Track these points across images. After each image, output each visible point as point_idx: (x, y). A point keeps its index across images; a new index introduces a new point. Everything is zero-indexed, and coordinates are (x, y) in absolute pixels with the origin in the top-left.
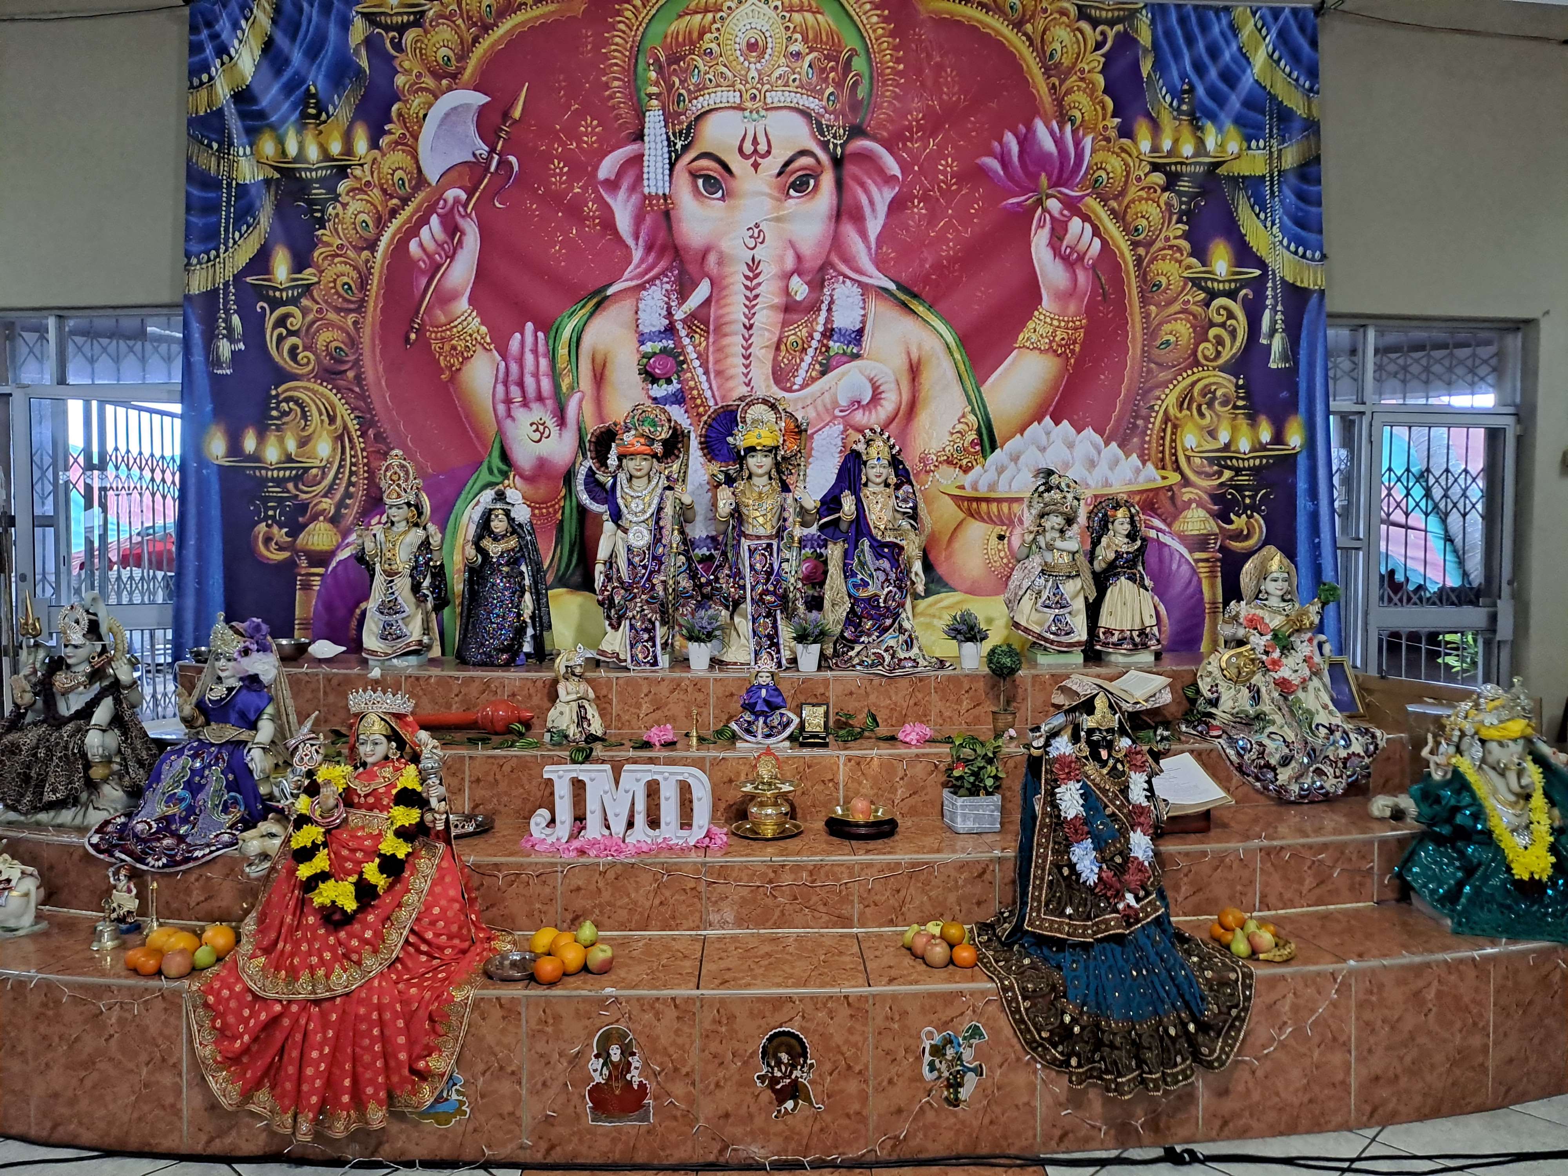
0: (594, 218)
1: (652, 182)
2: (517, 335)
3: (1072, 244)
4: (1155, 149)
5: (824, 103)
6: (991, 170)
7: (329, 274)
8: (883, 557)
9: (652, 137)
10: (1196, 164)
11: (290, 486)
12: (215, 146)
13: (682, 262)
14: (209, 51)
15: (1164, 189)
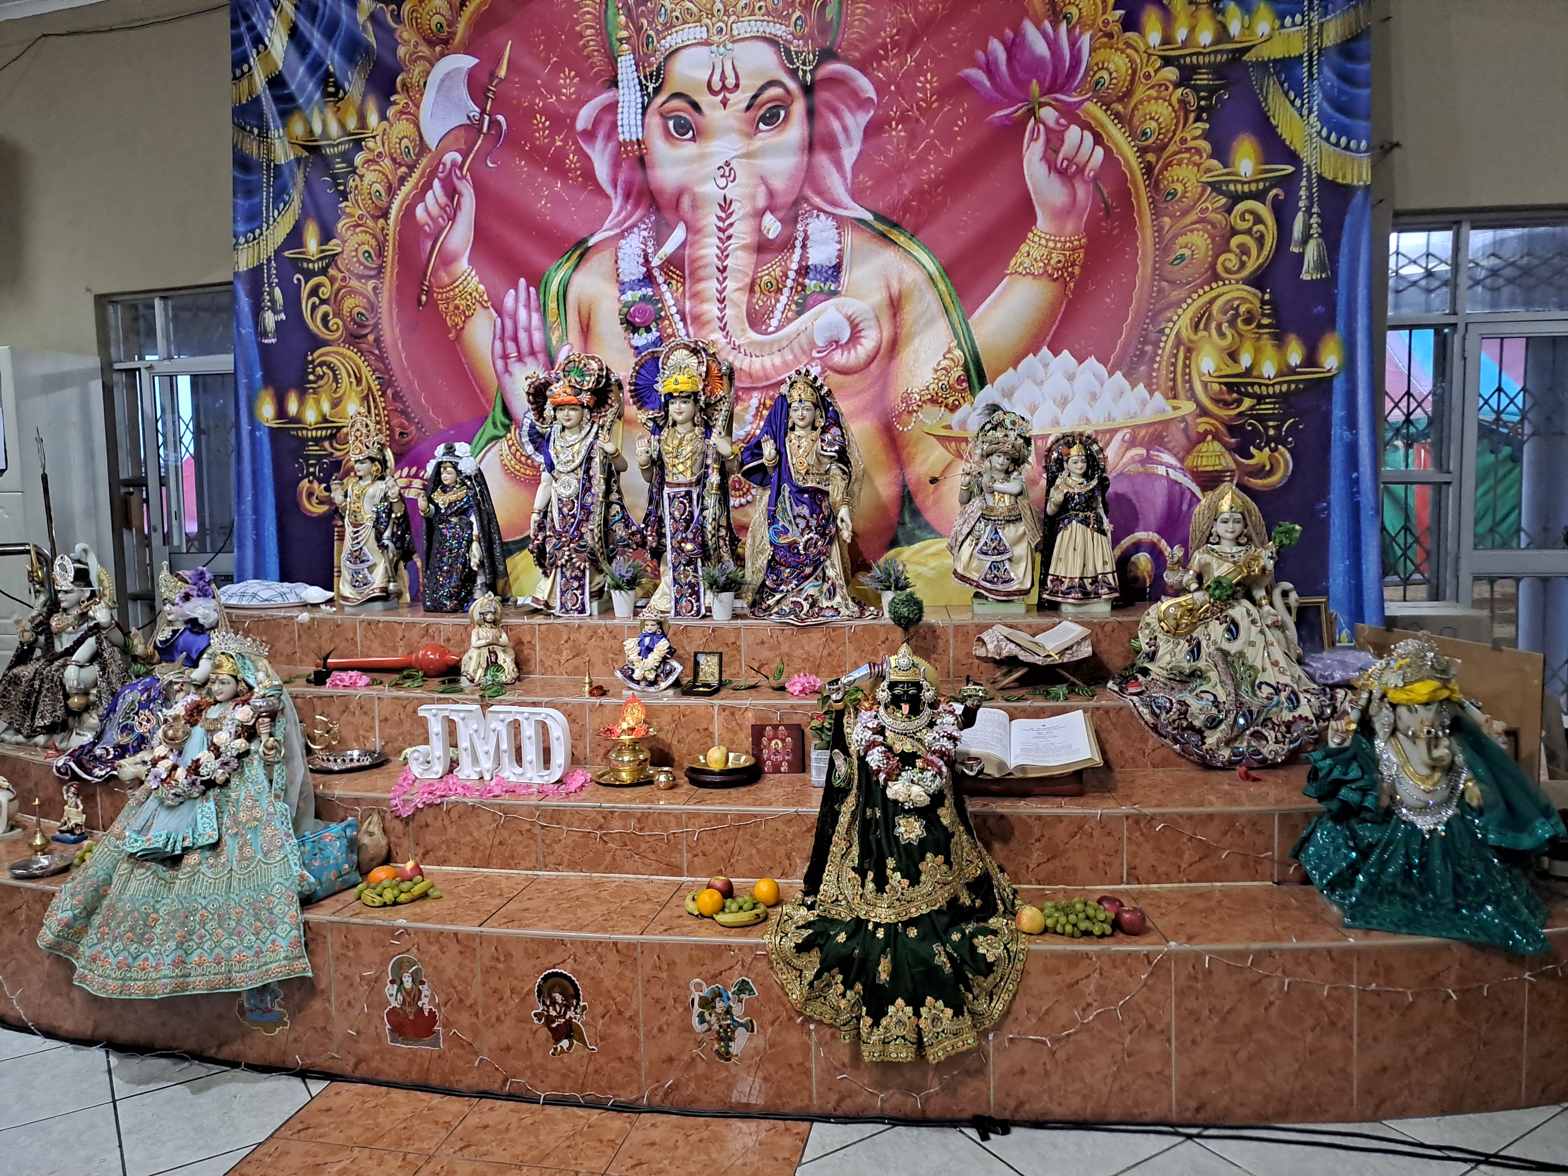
0: (576, 169)
1: (626, 129)
2: (512, 291)
3: (1070, 155)
4: (1167, 40)
5: (791, 29)
6: (977, 82)
7: (352, 244)
8: (803, 503)
9: (625, 83)
10: (1215, 52)
11: (327, 444)
12: (256, 131)
13: (658, 207)
14: (247, 43)
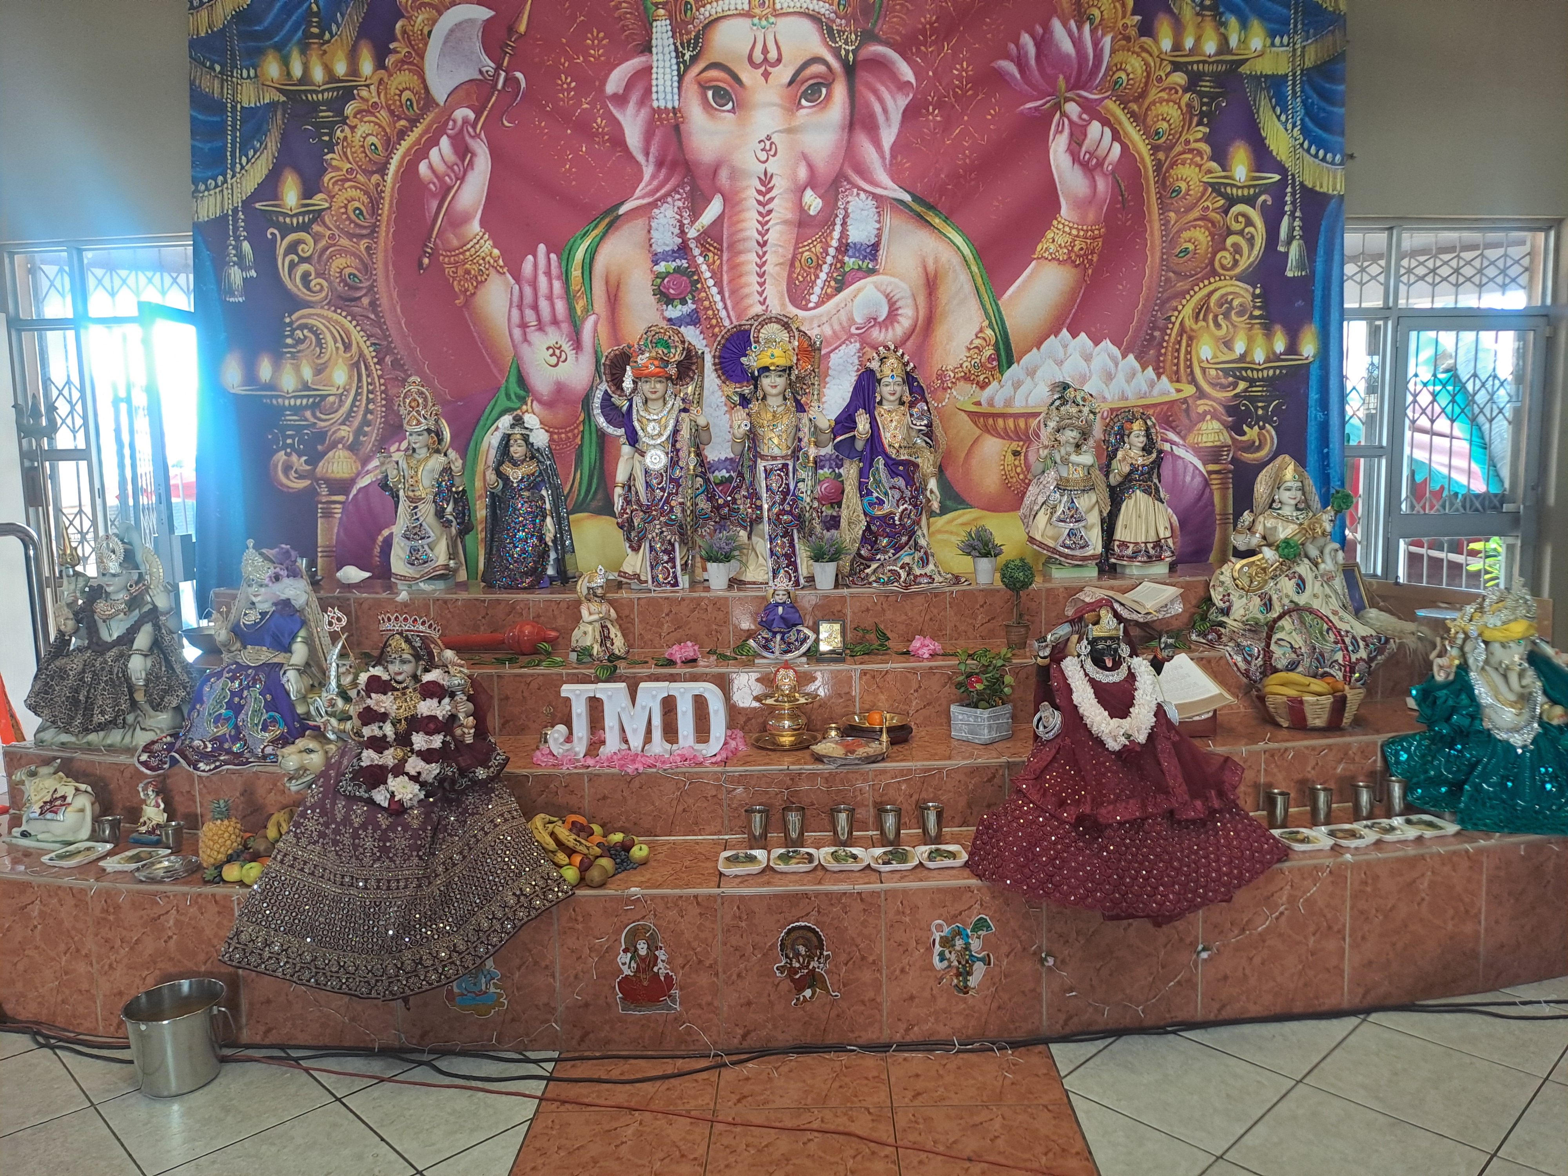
0: (603, 134)
1: (661, 96)
2: (530, 257)
3: (1092, 149)
4: (1177, 46)
5: (835, 8)
6: (1008, 74)
7: (340, 200)
8: (898, 475)
9: (660, 48)
10: (1218, 62)
11: (308, 414)
12: (218, 68)
13: (693, 178)
15: (1186, 91)
